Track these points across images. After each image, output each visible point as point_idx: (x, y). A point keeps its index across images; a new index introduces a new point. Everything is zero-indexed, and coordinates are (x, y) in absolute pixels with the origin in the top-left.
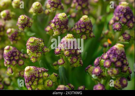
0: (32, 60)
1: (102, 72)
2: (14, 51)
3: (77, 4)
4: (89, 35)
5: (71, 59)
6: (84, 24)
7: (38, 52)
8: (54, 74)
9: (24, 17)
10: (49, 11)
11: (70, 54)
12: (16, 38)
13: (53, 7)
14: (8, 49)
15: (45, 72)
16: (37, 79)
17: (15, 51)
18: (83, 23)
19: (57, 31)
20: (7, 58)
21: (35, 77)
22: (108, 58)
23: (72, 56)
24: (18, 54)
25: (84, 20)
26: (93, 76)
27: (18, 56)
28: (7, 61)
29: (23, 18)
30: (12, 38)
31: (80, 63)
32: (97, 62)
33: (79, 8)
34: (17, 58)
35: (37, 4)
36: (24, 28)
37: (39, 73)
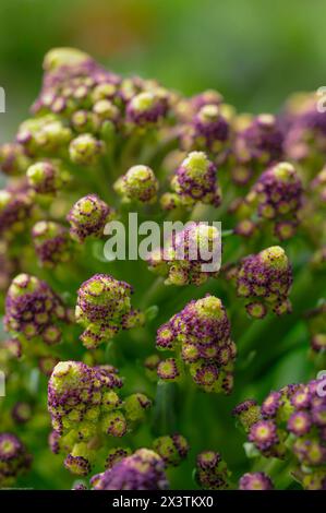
0: (85, 339)
1: (278, 443)
2: (39, 296)
3: (263, 199)
4: (273, 307)
5: (198, 371)
6: (268, 274)
7: (107, 326)
8: (139, 399)
9: (92, 207)
10: (173, 201)
11: (198, 358)
12: (55, 256)
13: (188, 196)
14: (24, 286)
15: (112, 387)
16: (82, 407)
17: (44, 295)
18: (265, 270)
19: (181, 275)
20: (14, 312)
21: (79, 401)
22: (305, 405)
23: (203, 365)
24: (49, 306)
25: (270, 263)
26: (248, 447)
27: (49, 313)
28: (11, 319)
29: (88, 210)
30: (44, 253)
31: (223, 386)
32: (272, 406)
33: (269, 212)
34: (42, 318)
35: (141, 174)
36: (85, 236)
37: (93, 389)
